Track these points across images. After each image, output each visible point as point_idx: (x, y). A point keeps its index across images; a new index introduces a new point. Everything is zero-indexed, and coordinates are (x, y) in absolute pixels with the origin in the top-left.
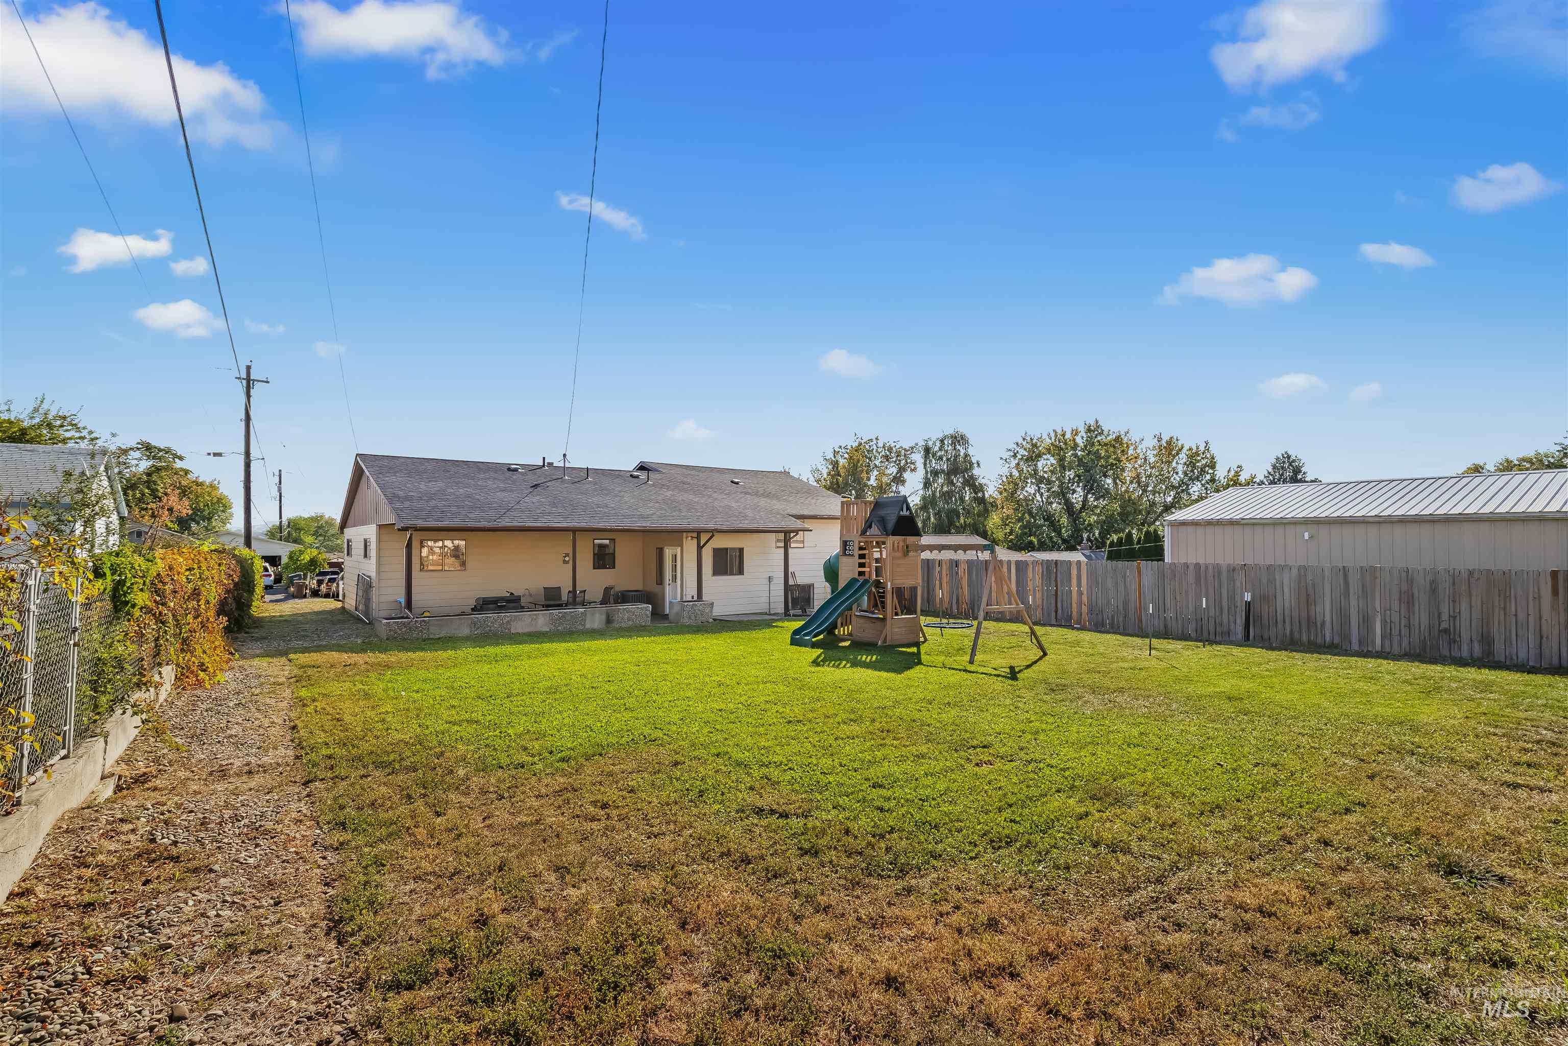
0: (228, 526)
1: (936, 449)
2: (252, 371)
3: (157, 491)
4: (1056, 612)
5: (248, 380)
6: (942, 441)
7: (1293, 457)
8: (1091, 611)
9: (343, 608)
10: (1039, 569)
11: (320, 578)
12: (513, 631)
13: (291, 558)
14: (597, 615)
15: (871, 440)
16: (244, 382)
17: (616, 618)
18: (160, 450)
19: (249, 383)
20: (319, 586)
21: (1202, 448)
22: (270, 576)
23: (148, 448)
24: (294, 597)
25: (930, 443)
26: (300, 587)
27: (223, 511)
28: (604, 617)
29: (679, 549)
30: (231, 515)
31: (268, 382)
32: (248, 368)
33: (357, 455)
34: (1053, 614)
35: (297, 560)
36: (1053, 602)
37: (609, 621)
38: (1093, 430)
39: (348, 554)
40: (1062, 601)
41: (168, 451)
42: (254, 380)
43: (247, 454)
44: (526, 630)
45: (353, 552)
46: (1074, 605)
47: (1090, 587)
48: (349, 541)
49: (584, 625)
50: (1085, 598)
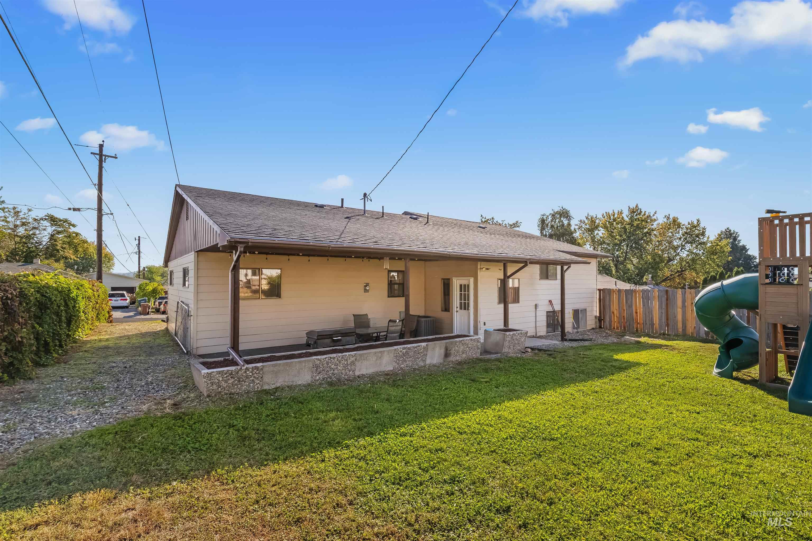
0: (112, 270)
2: (104, 148)
3: (57, 245)
5: (101, 154)
7: (732, 232)
9: (167, 329)
11: (160, 301)
12: (357, 373)
13: (140, 288)
14: (437, 350)
16: (98, 157)
17: (452, 352)
18: (60, 220)
19: (101, 158)
20: (159, 306)
21: (695, 223)
22: (126, 300)
23: (53, 220)
24: (141, 314)
26: (145, 307)
27: (108, 262)
28: (443, 351)
29: (472, 280)
30: (113, 264)
31: (116, 158)
32: (101, 146)
33: (176, 185)
35: (144, 289)
37: (447, 354)
38: (634, 211)
39: (171, 284)
41: (66, 221)
42: (106, 156)
43: (100, 210)
44: (371, 371)
45: (175, 281)
48: (171, 272)
49: (424, 361)
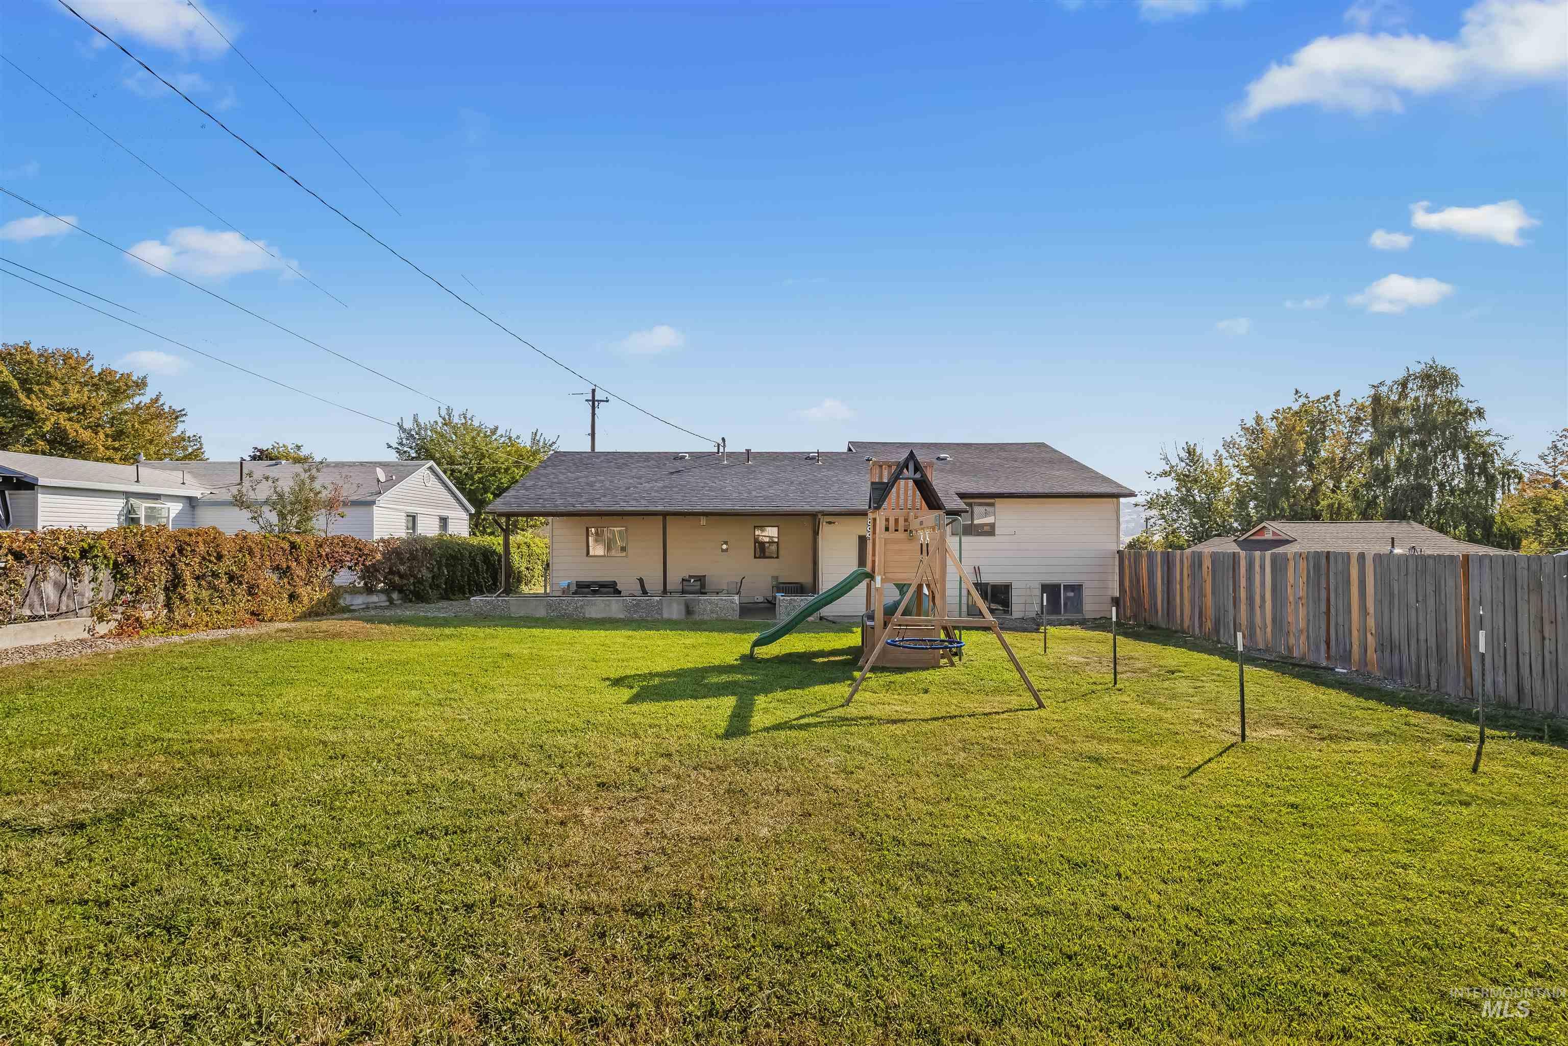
1: (1394, 397)
4: (1328, 643)
5: (593, 400)
6: (1404, 385)
8: (1380, 647)
10: (1303, 564)
12: (587, 616)
15: (1328, 397)
19: (594, 402)
25: (1384, 390)
31: (607, 401)
34: (1323, 647)
36: (1324, 627)
37: (689, 611)
40: (1337, 624)
44: (599, 616)
46: (1355, 633)
47: (1378, 602)
49: (661, 614)
50: (1371, 622)
